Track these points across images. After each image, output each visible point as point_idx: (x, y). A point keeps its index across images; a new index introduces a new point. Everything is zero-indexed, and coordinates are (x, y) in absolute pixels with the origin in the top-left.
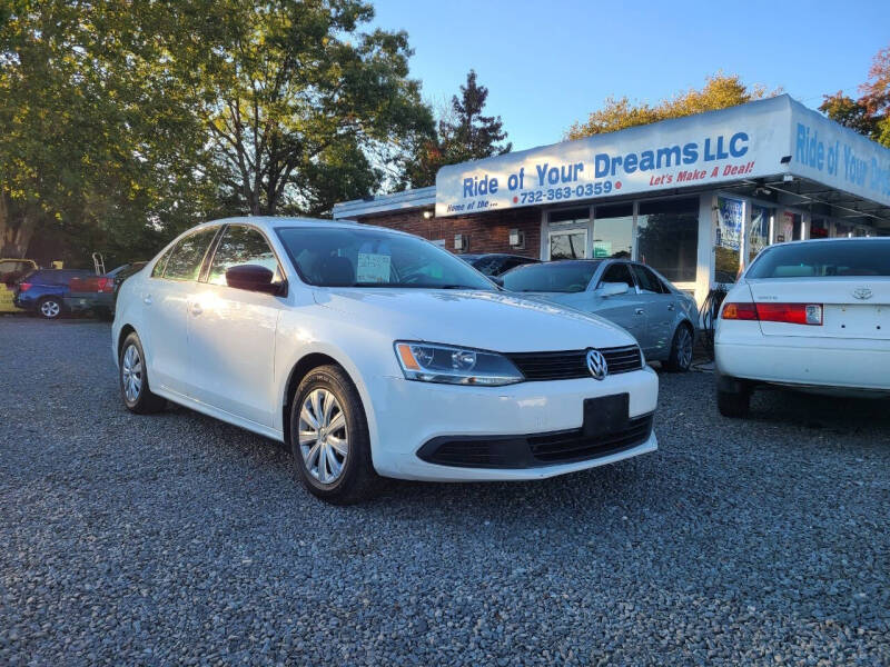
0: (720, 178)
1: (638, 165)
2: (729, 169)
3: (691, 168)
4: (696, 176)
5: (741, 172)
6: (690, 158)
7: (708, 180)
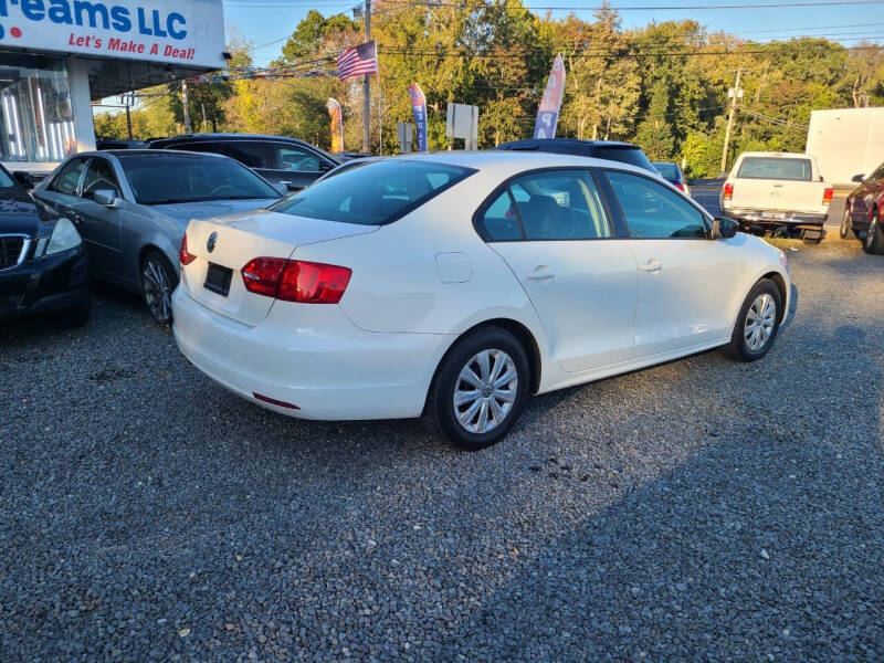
0: (160, 57)
1: (46, 13)
2: (169, 50)
3: (125, 37)
4: (132, 47)
5: (182, 56)
6: (121, 24)
7: (146, 56)
